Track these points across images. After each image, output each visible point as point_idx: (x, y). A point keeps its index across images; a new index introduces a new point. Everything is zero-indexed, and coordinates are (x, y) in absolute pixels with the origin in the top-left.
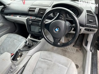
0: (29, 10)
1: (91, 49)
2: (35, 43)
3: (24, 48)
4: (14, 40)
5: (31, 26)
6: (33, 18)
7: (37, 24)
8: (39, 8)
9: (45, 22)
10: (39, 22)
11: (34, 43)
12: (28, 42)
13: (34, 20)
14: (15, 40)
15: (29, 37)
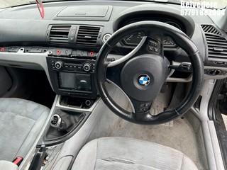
0: (51, 33)
1: (211, 114)
2: (77, 118)
3: (50, 136)
4: (13, 117)
5: (62, 74)
6: (64, 52)
7: (77, 67)
8: (78, 26)
9: (106, 63)
10: (84, 62)
11: (72, 117)
12: (60, 120)
13: (67, 57)
14: (19, 116)
15: (57, 104)
